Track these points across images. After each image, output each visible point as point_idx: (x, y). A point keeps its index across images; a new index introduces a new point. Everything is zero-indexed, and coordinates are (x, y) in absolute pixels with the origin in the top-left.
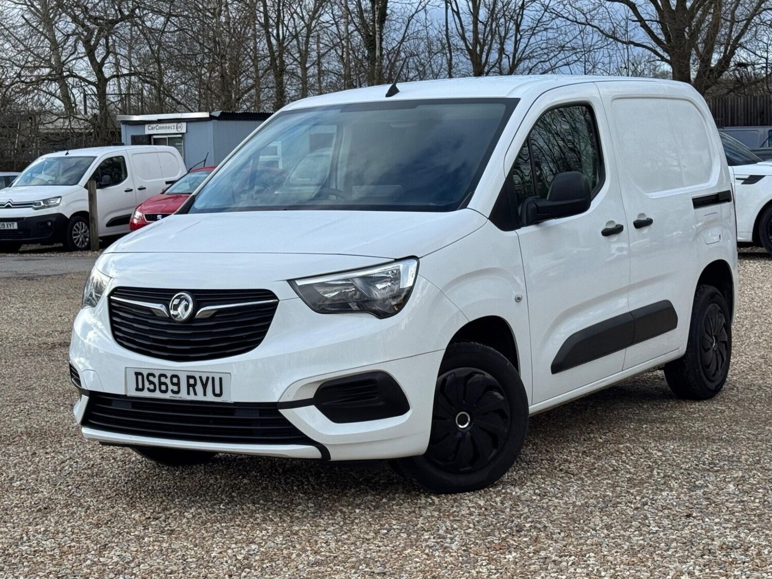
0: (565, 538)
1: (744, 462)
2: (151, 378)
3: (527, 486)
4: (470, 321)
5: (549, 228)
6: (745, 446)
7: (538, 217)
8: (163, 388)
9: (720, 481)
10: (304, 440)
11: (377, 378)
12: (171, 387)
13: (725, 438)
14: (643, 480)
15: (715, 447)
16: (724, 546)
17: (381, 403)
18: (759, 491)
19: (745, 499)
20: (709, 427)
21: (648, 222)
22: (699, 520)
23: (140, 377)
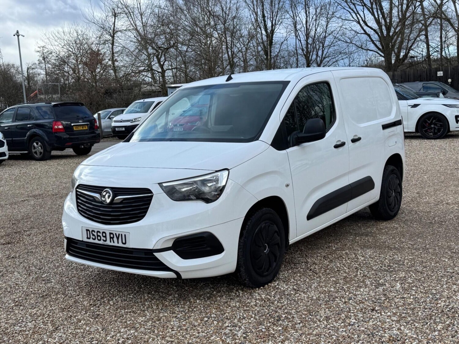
0: (302, 328)
1: (406, 265)
2: (93, 233)
3: (290, 283)
4: (259, 200)
5: (305, 147)
6: (407, 253)
7: (298, 142)
8: (99, 238)
9: (393, 280)
10: (167, 269)
11: (205, 235)
12: (102, 238)
13: (397, 247)
14: (352, 278)
15: (391, 253)
16: (391, 339)
17: (208, 249)
18: (413, 288)
19: (405, 296)
20: (389, 239)
21: (359, 139)
22: (379, 313)
23: (88, 232)
